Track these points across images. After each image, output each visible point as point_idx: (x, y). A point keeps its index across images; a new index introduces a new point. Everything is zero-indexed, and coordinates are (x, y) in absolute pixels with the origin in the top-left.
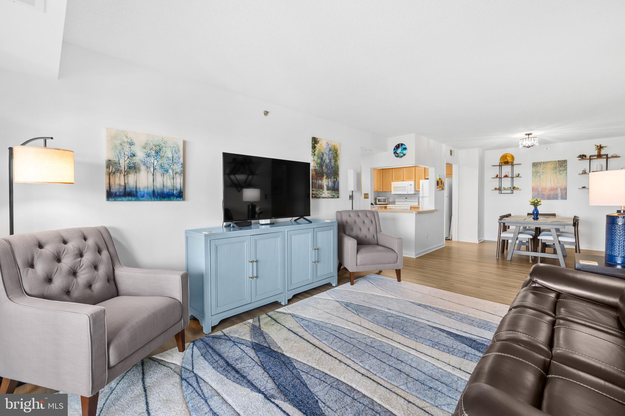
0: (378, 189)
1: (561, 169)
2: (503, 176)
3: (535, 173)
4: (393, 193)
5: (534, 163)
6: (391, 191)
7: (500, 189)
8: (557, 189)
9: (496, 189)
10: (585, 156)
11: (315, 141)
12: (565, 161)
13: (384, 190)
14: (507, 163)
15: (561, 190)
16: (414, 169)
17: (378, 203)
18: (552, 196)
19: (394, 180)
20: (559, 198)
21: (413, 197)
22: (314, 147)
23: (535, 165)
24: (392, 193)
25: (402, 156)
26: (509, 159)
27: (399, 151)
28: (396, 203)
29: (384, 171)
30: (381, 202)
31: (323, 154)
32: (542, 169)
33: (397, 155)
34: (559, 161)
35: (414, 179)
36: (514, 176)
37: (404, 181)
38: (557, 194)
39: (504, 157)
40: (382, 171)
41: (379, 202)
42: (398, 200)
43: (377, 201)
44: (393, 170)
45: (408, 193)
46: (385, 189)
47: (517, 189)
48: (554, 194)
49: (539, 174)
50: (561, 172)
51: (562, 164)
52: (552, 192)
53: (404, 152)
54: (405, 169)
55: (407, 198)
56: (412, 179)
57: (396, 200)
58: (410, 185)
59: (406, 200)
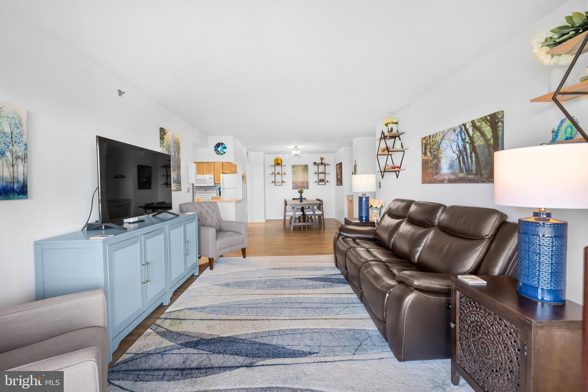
1: (306, 170)
2: (276, 173)
3: (294, 172)
5: (293, 165)
7: (274, 182)
8: (304, 182)
9: (273, 182)
10: (316, 163)
11: (163, 131)
12: (307, 166)
14: (278, 164)
15: (306, 183)
16: (213, 164)
18: (302, 187)
20: (305, 188)
21: (211, 189)
22: (162, 138)
23: (293, 166)
25: (223, 154)
26: (280, 162)
27: (220, 149)
31: (170, 146)
32: (297, 170)
33: (217, 152)
34: (305, 165)
35: (213, 173)
36: (283, 173)
37: (204, 174)
38: (304, 186)
39: (276, 160)
42: (198, 192)
45: (208, 185)
47: (285, 182)
48: (303, 186)
49: (295, 173)
50: (306, 172)
51: (306, 167)
52: (302, 185)
53: (224, 150)
54: (204, 164)
55: (206, 190)
56: (212, 173)
57: (196, 192)
58: (210, 178)
59: (206, 192)
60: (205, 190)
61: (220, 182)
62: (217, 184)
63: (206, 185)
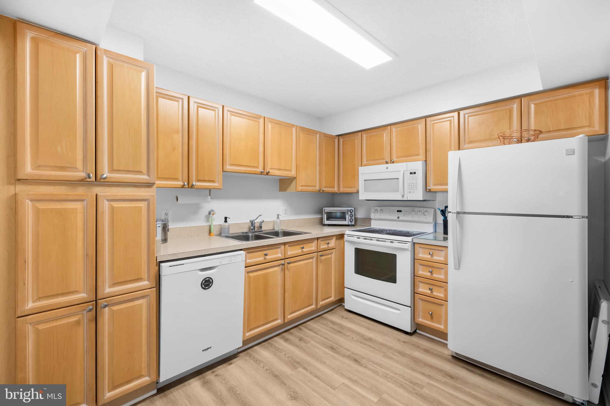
0: (325, 187)
4: (363, 196)
6: (357, 192)
13: (342, 190)
16: (422, 124)
17: (325, 222)
19: (365, 162)
21: (417, 209)
24: (361, 199)
28: (372, 221)
29: (341, 140)
30: (336, 218)
35: (422, 156)
37: (393, 162)
40: (336, 140)
42: (379, 216)
43: (325, 217)
44: (364, 136)
45: (403, 196)
46: (343, 187)
54: (394, 129)
55: (401, 211)
56: (418, 155)
57: (373, 216)
58: (411, 173)
59: (398, 218)
60: (398, 211)
61: (447, 184)
62: (436, 192)
63: (397, 196)
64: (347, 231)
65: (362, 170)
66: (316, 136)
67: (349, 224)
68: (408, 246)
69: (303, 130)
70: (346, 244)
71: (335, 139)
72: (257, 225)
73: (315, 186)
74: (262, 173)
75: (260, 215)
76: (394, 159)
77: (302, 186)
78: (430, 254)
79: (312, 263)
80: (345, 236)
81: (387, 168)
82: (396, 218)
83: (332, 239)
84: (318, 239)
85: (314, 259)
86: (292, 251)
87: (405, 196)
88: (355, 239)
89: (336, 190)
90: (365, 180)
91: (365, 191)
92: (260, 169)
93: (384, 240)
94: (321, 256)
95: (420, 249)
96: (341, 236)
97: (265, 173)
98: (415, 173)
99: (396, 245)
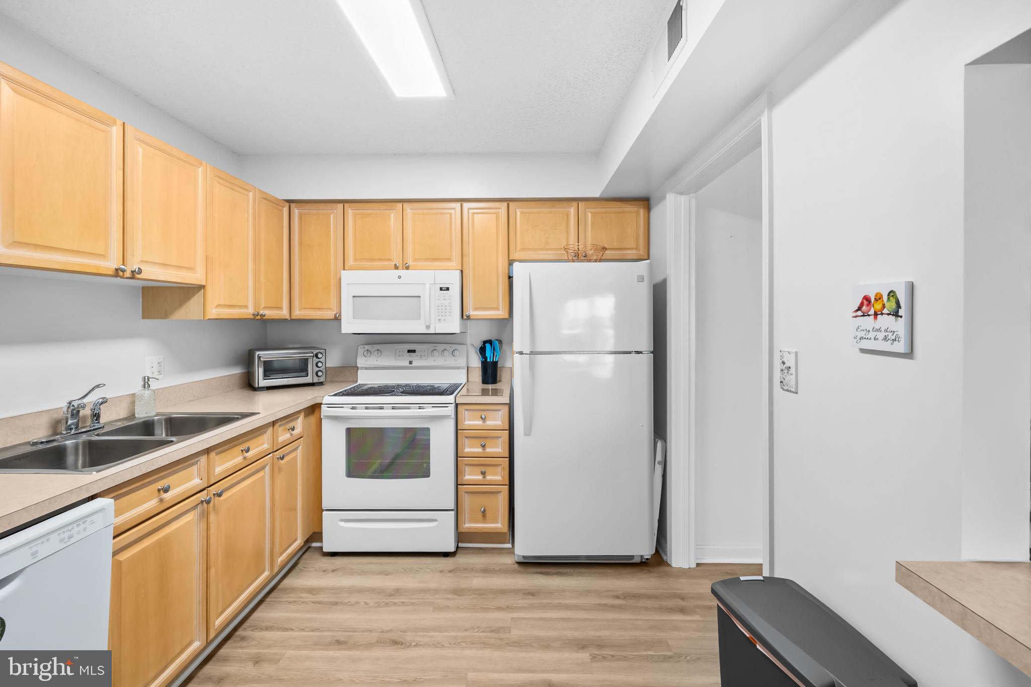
0: (265, 308)
4: (349, 326)
6: (337, 319)
13: (298, 313)
16: (455, 210)
17: (263, 383)
19: (350, 262)
21: (440, 347)
24: (343, 331)
28: (359, 371)
29: (296, 212)
30: (281, 372)
35: (456, 263)
37: (407, 268)
40: (286, 210)
41: (266, 375)
42: (373, 361)
43: (259, 371)
44: (350, 212)
45: (428, 327)
46: (301, 308)
55: (414, 351)
56: (449, 260)
57: (361, 362)
58: (442, 288)
59: (411, 363)
60: (409, 351)
63: (418, 328)
64: (327, 397)
65: (347, 276)
66: (248, 196)
67: (314, 381)
68: (451, 410)
69: (220, 178)
70: (325, 423)
71: (284, 207)
72: (86, 412)
73: (246, 307)
74: (118, 272)
75: (98, 386)
76: (410, 263)
77: (218, 306)
78: (481, 418)
79: (263, 478)
80: (324, 407)
81: (400, 277)
82: (407, 364)
83: (298, 418)
84: (274, 423)
85: (267, 469)
86: (222, 465)
87: (432, 327)
88: (346, 411)
89: (284, 313)
90: (353, 297)
91: (354, 318)
92: (113, 263)
93: (406, 406)
94: (282, 458)
95: (466, 412)
96: (314, 409)
97: (128, 274)
98: (448, 289)
99: (429, 411)
